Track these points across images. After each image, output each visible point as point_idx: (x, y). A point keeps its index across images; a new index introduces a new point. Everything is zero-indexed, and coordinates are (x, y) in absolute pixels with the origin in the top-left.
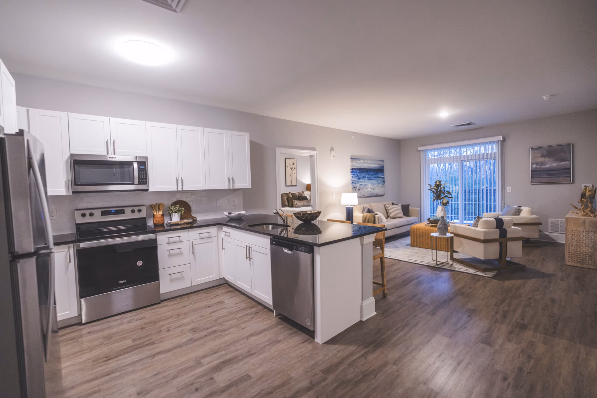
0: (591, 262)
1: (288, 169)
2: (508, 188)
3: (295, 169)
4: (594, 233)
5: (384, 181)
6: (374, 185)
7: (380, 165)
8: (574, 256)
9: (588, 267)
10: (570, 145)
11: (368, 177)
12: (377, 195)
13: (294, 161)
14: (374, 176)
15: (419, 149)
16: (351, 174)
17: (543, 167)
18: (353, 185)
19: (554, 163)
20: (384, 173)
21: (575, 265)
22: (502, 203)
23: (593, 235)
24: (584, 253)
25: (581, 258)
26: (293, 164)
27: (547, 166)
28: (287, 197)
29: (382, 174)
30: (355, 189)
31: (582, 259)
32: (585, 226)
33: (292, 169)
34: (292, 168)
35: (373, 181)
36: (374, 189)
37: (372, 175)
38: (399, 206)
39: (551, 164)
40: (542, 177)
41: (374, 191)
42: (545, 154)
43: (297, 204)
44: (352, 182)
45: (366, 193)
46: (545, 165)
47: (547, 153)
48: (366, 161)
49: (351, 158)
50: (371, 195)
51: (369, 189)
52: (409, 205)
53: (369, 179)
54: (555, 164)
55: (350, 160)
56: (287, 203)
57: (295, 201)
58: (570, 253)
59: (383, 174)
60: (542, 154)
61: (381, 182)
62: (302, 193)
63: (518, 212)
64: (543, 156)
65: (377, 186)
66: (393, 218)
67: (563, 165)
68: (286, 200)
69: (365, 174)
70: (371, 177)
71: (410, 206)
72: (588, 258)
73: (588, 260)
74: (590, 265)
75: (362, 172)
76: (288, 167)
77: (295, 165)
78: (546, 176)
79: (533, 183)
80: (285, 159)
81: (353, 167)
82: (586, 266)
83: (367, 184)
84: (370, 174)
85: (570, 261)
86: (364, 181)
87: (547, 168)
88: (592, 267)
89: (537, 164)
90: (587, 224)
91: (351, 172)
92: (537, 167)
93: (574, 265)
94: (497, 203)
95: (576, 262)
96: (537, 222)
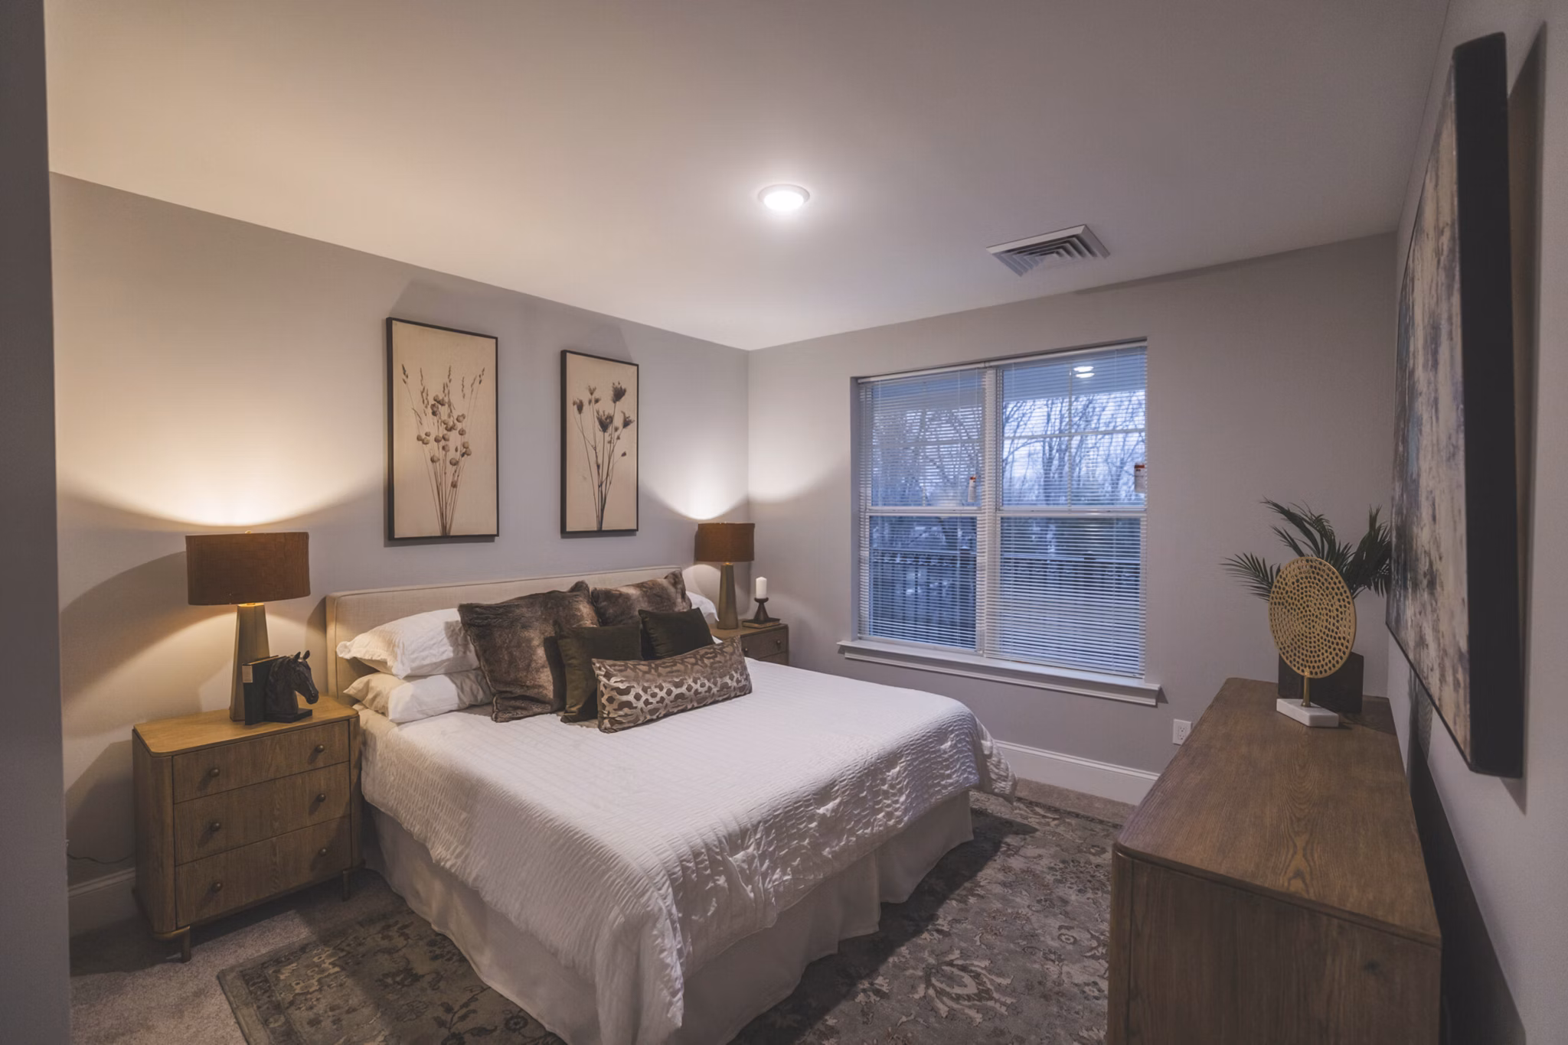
1: (583, 425)
3: (626, 423)
13: (624, 376)
26: (619, 394)
28: (550, 631)
33: (610, 429)
34: (611, 418)
43: (630, 698)
56: (546, 679)
57: (608, 676)
62: (672, 590)
68: (541, 652)
76: (580, 408)
77: (627, 404)
80: (563, 354)
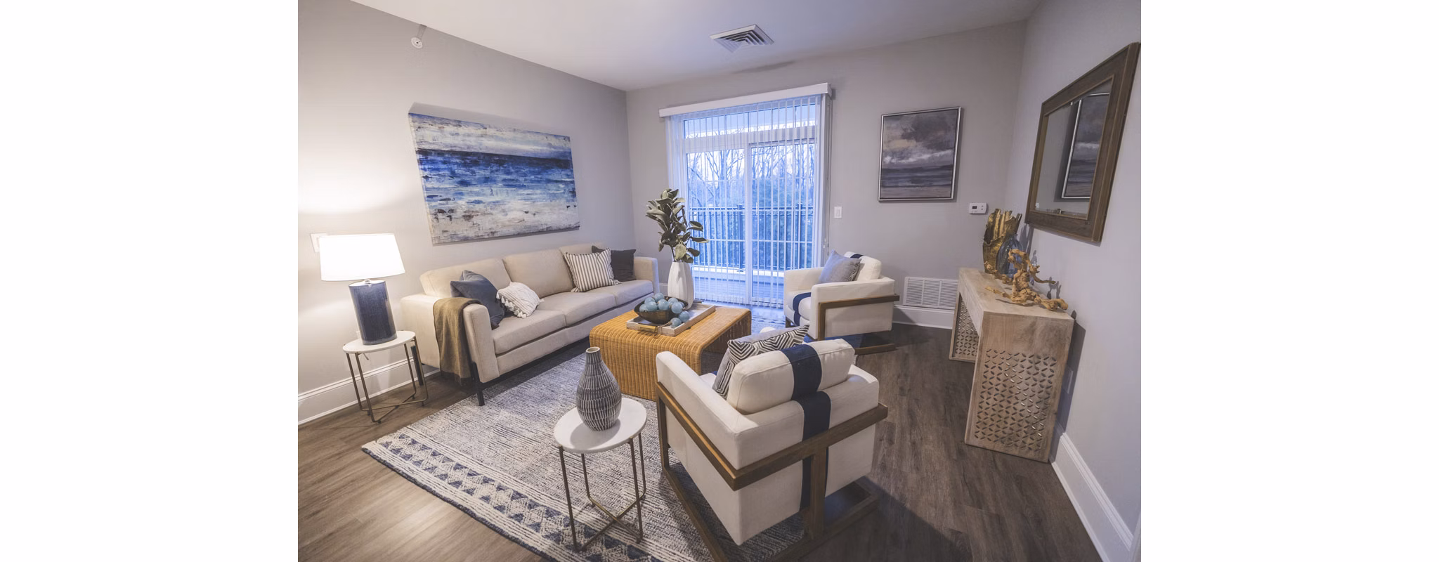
0: (1032, 441)
2: (836, 208)
4: (1052, 362)
5: (573, 193)
6: (534, 202)
7: (554, 147)
8: (991, 422)
9: (1020, 455)
10: (958, 109)
11: (504, 180)
12: (547, 228)
14: (533, 177)
15: (664, 112)
16: (422, 167)
17: (904, 161)
18: (433, 204)
19: (924, 153)
20: (572, 171)
21: (989, 445)
22: (823, 243)
23: (1048, 367)
24: (1017, 417)
25: (1006, 430)
27: (911, 160)
29: (563, 172)
30: (450, 217)
31: (1010, 432)
32: (1031, 341)
35: (529, 191)
36: (534, 214)
37: (525, 175)
38: (605, 257)
39: (920, 155)
40: (900, 184)
41: (537, 217)
42: (909, 131)
44: (426, 195)
45: (504, 226)
46: (908, 158)
47: (913, 130)
48: (490, 131)
49: (411, 114)
50: (526, 231)
51: (519, 215)
52: (635, 250)
53: (509, 184)
54: (926, 157)
55: (407, 124)
58: (981, 415)
59: (569, 173)
60: (905, 130)
61: (564, 193)
63: (854, 270)
64: (906, 136)
65: (546, 205)
66: (583, 292)
67: (941, 157)
69: (492, 172)
70: (521, 179)
71: (634, 254)
72: (1026, 429)
73: (1024, 434)
74: (1026, 449)
75: (476, 163)
78: (908, 184)
79: (883, 200)
81: (426, 147)
82: (1015, 452)
83: (503, 201)
84: (517, 172)
85: (980, 435)
86: (488, 191)
87: (910, 164)
88: (1031, 455)
89: (893, 154)
90: (1038, 333)
91: (421, 162)
92: (894, 161)
93: (987, 447)
94: (814, 242)
95: (995, 439)
96: (892, 293)
